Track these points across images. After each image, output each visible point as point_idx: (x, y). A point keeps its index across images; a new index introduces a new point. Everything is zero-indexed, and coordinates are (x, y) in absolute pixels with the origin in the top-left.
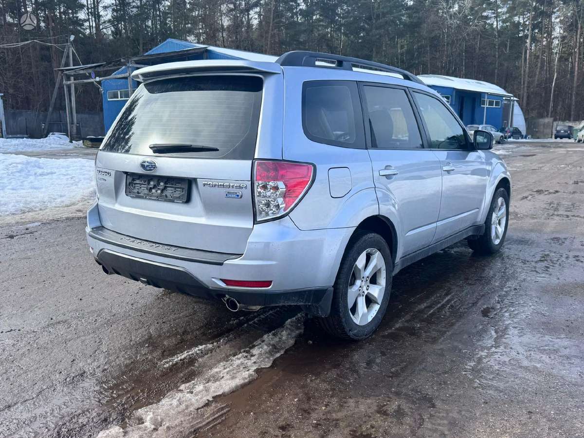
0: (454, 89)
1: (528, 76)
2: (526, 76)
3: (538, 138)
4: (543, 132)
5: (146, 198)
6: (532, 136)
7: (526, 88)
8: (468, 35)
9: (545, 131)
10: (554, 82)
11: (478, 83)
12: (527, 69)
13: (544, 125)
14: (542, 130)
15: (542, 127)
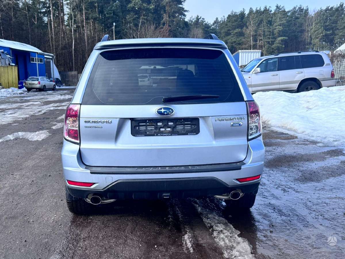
0: (10, 48)
1: (55, 41)
2: (54, 41)
3: (69, 85)
4: (72, 81)
5: (157, 135)
6: (65, 84)
7: (54, 49)
8: (5, 6)
9: (73, 80)
10: (73, 45)
11: (21, 44)
12: (53, 36)
13: (72, 76)
14: (71, 80)
15: (71, 77)
